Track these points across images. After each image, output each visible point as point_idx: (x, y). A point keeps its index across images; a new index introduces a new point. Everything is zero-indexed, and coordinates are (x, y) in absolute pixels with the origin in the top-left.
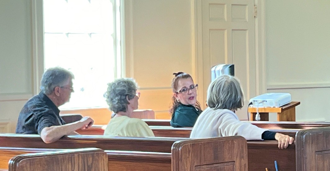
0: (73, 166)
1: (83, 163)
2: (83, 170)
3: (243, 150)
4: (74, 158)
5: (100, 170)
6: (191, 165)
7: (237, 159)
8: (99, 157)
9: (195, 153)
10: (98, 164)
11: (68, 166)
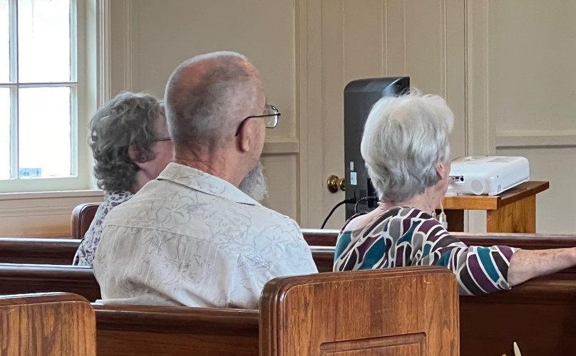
0: (5, 337)
1: (31, 330)
2: (30, 349)
3: (446, 304)
4: (8, 315)
5: (75, 349)
6: (310, 342)
7: (432, 327)
8: (73, 314)
9: (321, 308)
10: (69, 332)
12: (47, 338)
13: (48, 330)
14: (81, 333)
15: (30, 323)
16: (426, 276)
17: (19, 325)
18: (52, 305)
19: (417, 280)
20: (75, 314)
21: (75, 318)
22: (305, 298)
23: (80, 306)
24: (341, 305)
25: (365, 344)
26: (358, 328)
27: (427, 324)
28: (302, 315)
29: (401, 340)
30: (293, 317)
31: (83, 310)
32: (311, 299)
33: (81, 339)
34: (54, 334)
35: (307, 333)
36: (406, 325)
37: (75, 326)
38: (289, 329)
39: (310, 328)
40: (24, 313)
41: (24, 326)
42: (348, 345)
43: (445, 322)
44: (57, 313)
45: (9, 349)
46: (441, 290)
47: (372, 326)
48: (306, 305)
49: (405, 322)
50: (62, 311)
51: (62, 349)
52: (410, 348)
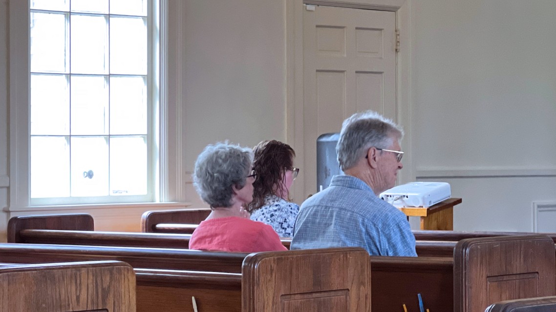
1: (95, 284)
2: (94, 295)
3: (363, 271)
4: (80, 274)
5: (123, 297)
6: (274, 294)
7: (353, 286)
8: (121, 274)
10: (119, 286)
11: (70, 287)
12: (105, 289)
14: (127, 285)
15: (94, 279)
16: (350, 253)
17: (87, 280)
18: (108, 268)
19: (343, 256)
20: (123, 274)
21: (123, 276)
22: (271, 266)
23: (126, 270)
24: (294, 271)
25: (310, 296)
26: (305, 285)
27: (350, 284)
28: (269, 277)
29: (332, 294)
30: (263, 278)
31: (128, 272)
32: (274, 266)
33: (127, 290)
35: (272, 288)
38: (260, 286)
39: (274, 286)
40: (90, 273)
42: (297, 296)
43: (362, 282)
44: (111, 273)
45: (81, 296)
46: (359, 262)
47: (315, 284)
48: (272, 270)
49: (336, 283)
50: (115, 271)
51: (114, 296)
52: (339, 299)
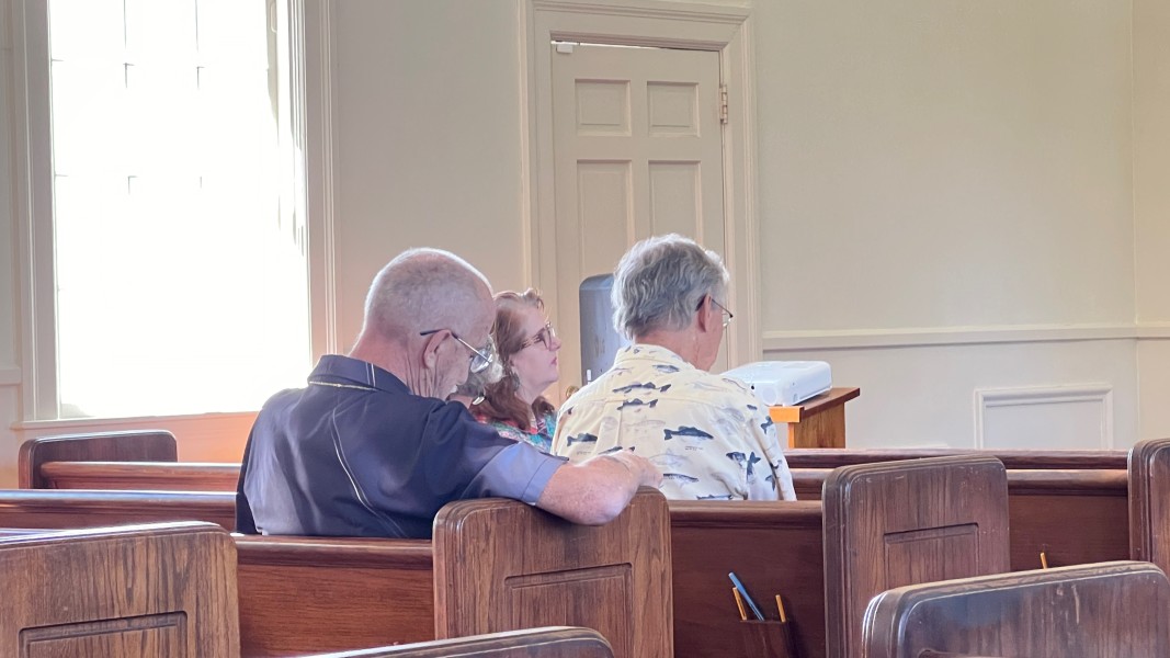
0: (130, 574)
1: (160, 566)
2: (160, 588)
3: (655, 530)
4: (132, 549)
5: (214, 589)
6: (493, 576)
7: (638, 557)
8: (210, 547)
9: (505, 536)
10: (206, 568)
11: (114, 574)
12: (180, 574)
13: (181, 567)
14: (220, 569)
15: (160, 558)
17: (147, 560)
18: (186, 537)
20: (213, 547)
21: (213, 551)
22: (486, 526)
23: (218, 538)
24: (529, 533)
25: (559, 578)
26: (550, 559)
27: (632, 553)
28: (482, 545)
29: (601, 570)
30: (472, 547)
31: (222, 544)
32: (493, 526)
33: (220, 574)
34: (187, 570)
35: (489, 566)
36: (607, 555)
37: (213, 562)
39: (492, 561)
40: (152, 547)
41: (152, 561)
42: (540, 578)
43: (654, 550)
44: (191, 546)
45: (135, 589)
46: (649, 514)
47: (568, 556)
48: (488, 533)
49: (606, 552)
50: (197, 543)
51: (197, 588)
52: (613, 582)
